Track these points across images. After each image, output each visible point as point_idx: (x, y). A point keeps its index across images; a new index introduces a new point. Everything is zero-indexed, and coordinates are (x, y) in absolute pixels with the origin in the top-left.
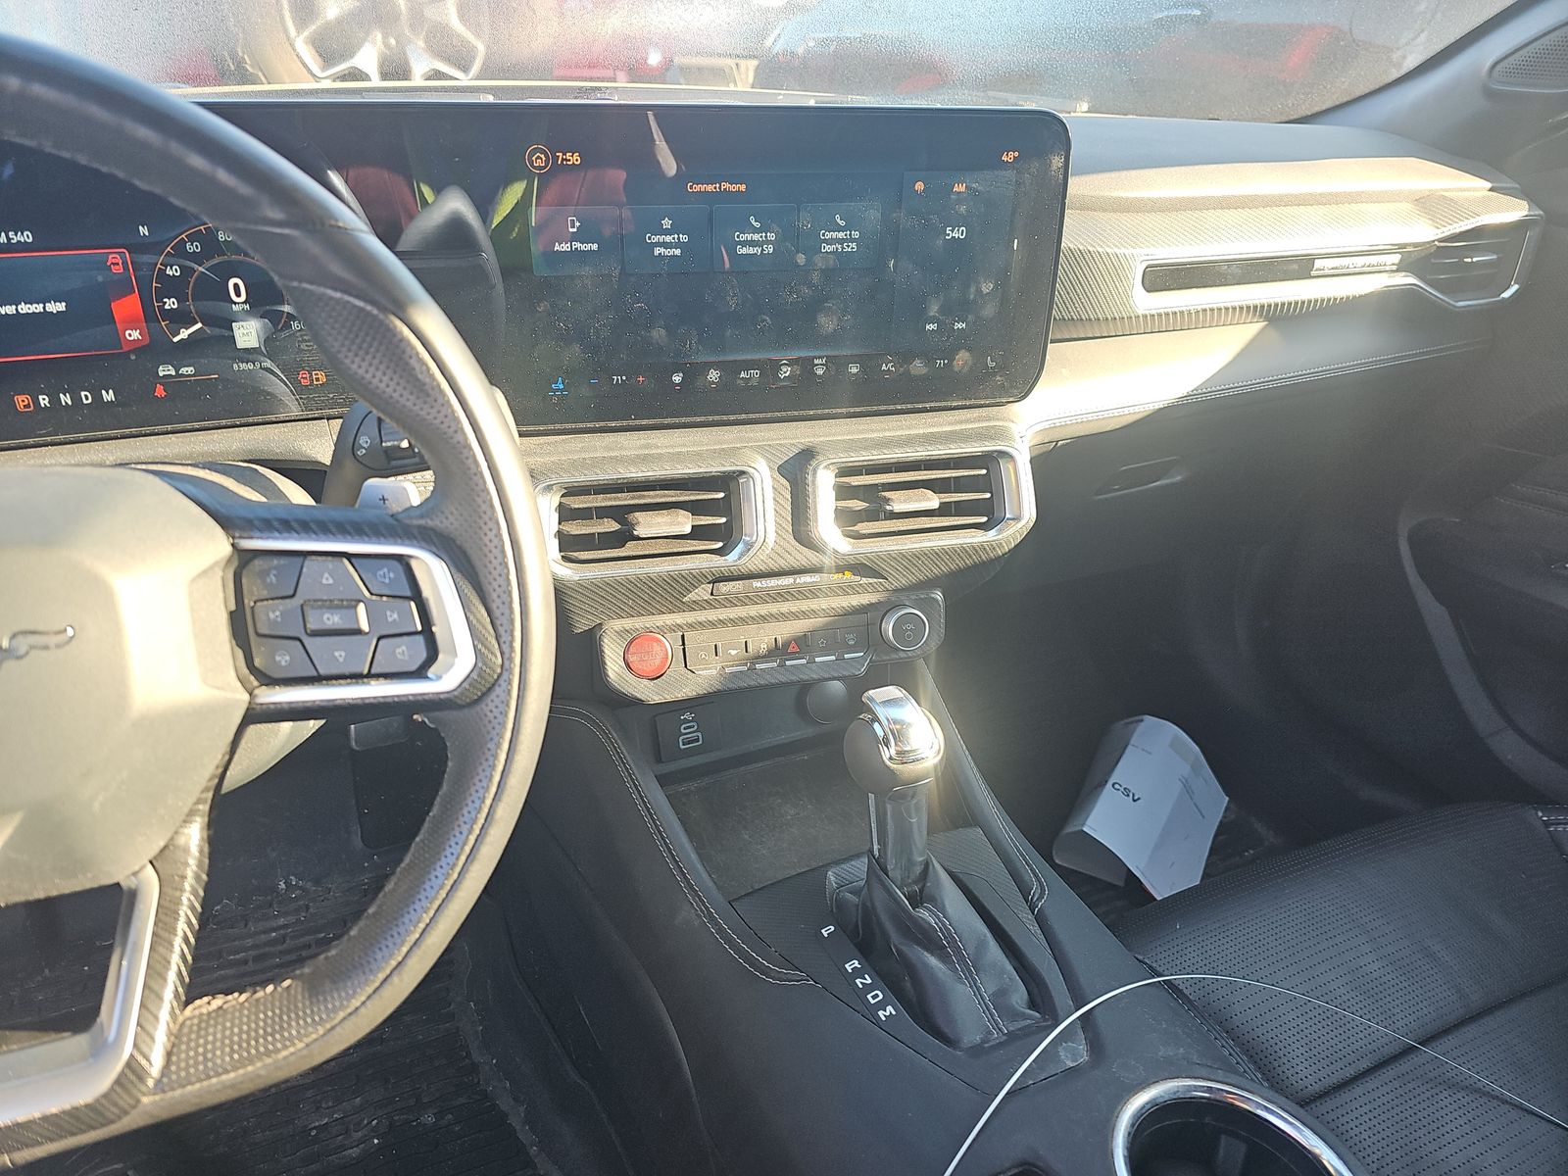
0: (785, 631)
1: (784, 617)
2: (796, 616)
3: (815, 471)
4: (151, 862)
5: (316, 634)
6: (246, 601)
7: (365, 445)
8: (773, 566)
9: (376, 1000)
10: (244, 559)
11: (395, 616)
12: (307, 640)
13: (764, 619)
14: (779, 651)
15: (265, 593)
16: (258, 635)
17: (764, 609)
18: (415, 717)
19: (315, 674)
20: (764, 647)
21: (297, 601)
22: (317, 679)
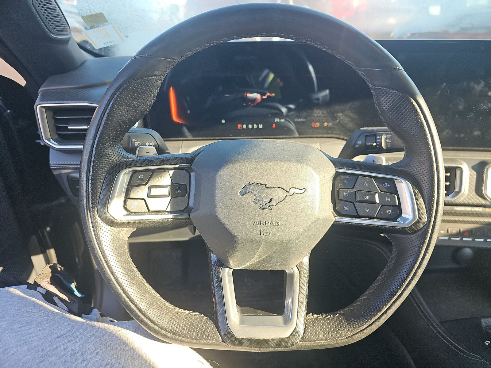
0: (463, 227)
1: (464, 222)
2: (469, 222)
3: (487, 170)
4: (296, 266)
5: (359, 202)
6: (336, 188)
7: (359, 144)
8: (466, 202)
9: (370, 328)
10: (337, 174)
11: (389, 199)
12: (356, 204)
13: (456, 222)
14: (459, 234)
15: (343, 187)
16: (339, 199)
17: (457, 218)
18: (381, 234)
19: (356, 214)
20: (455, 232)
21: (354, 190)
22: (358, 216)
